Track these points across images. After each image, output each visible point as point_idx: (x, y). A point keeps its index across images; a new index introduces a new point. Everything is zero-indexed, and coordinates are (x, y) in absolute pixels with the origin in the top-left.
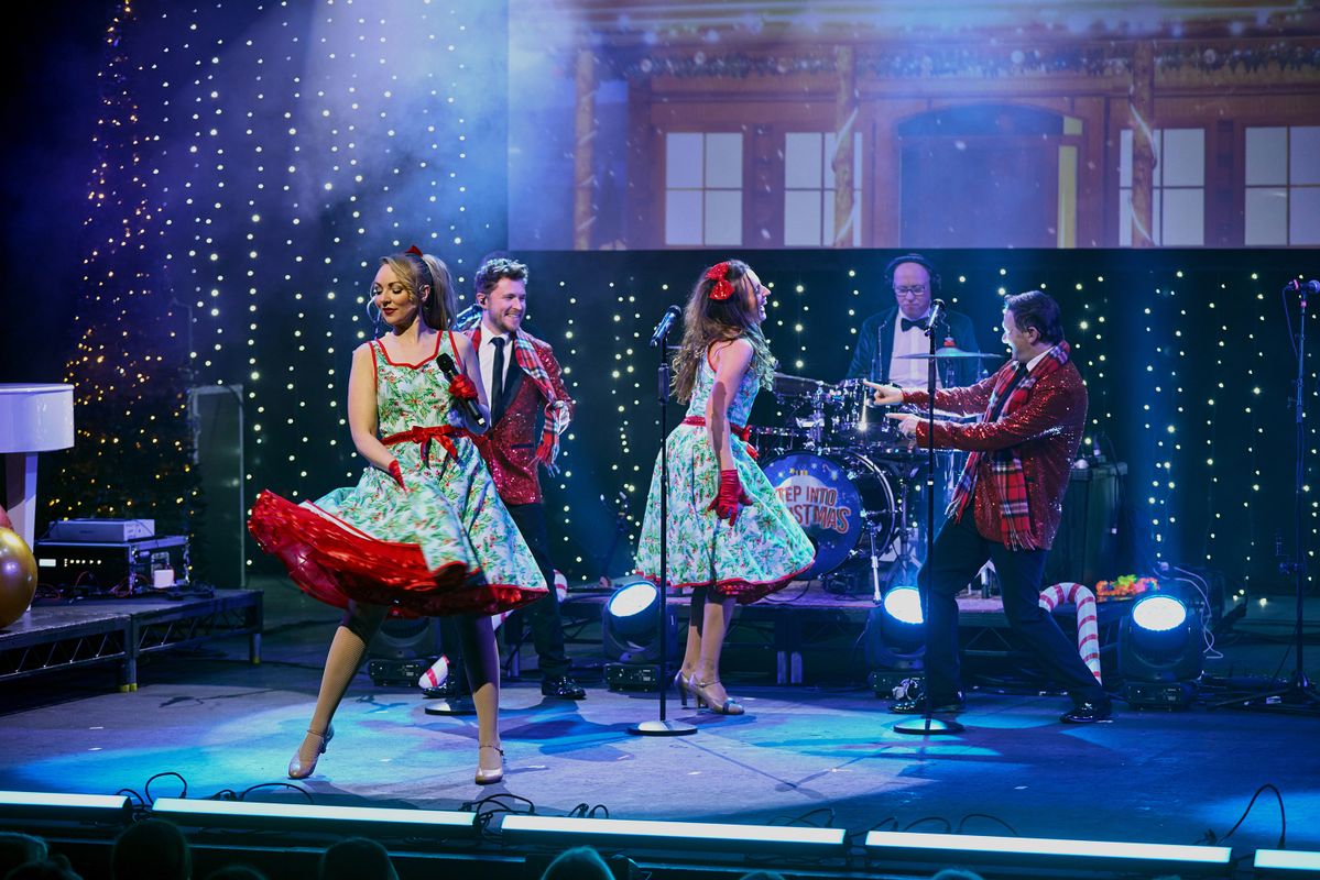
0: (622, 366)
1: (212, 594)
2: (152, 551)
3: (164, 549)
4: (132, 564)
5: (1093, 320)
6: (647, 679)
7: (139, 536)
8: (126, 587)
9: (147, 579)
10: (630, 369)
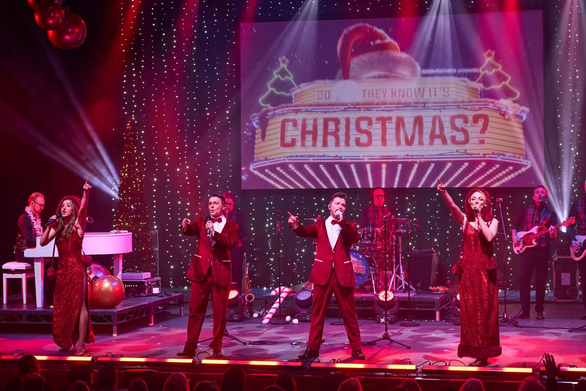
0: (269, 223)
1: (171, 295)
2: (152, 282)
3: (154, 282)
4: (147, 287)
5: (411, 207)
6: (308, 319)
7: (147, 278)
8: (145, 293)
9: (151, 291)
10: (271, 224)
